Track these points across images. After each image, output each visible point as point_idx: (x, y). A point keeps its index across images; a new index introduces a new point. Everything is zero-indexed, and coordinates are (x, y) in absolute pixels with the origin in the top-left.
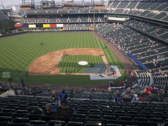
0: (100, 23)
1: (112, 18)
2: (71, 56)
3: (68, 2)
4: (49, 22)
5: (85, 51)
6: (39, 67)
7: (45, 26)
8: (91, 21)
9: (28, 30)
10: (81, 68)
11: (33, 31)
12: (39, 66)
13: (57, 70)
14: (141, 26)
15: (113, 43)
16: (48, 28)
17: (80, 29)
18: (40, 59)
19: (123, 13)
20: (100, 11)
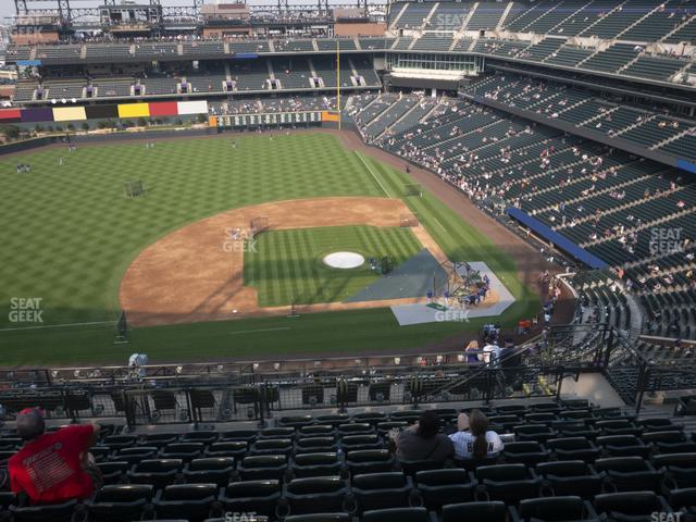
0: (362, 91)
1: (408, 70)
2: (281, 235)
3: (221, 6)
4: (143, 94)
5: (333, 210)
6: (158, 289)
7: (125, 111)
8: (322, 86)
9: (51, 130)
10: (346, 282)
11: (78, 134)
12: (158, 285)
13: (246, 297)
14: (534, 100)
15: (435, 173)
16: (142, 121)
17: (283, 121)
18: (152, 253)
19: (451, 50)
20: (357, 44)
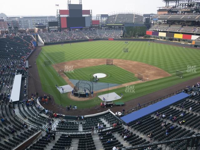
4: (180, 31)
11: (157, 39)
16: (179, 40)
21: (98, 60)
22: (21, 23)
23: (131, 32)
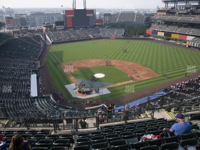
4: (176, 32)
7: (173, 36)
11: (156, 39)
21: (99, 60)
22: (29, 20)
23: (132, 31)
